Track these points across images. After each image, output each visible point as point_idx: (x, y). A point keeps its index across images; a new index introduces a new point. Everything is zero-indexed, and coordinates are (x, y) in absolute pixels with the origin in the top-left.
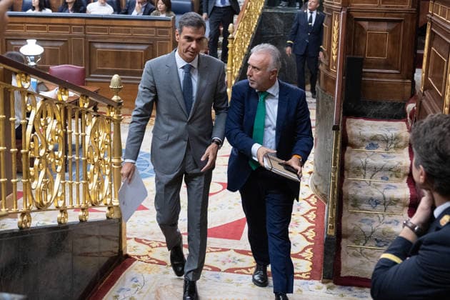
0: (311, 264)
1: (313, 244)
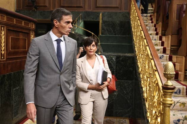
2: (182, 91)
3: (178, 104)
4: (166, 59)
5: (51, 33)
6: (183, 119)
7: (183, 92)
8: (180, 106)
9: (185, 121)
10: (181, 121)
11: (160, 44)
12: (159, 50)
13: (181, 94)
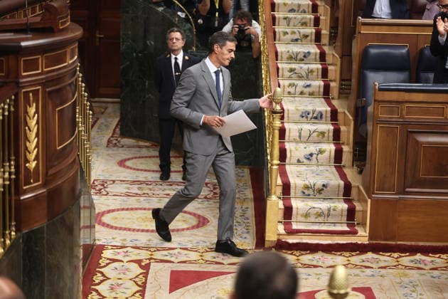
0: (102, 255)
1: (98, 269)
2: (324, 116)
3: (315, 134)
4: (316, 58)
5: (207, 61)
6: (316, 153)
7: (326, 117)
8: (318, 136)
9: (320, 155)
10: (315, 156)
11: (312, 22)
12: (306, 36)
13: (324, 119)
